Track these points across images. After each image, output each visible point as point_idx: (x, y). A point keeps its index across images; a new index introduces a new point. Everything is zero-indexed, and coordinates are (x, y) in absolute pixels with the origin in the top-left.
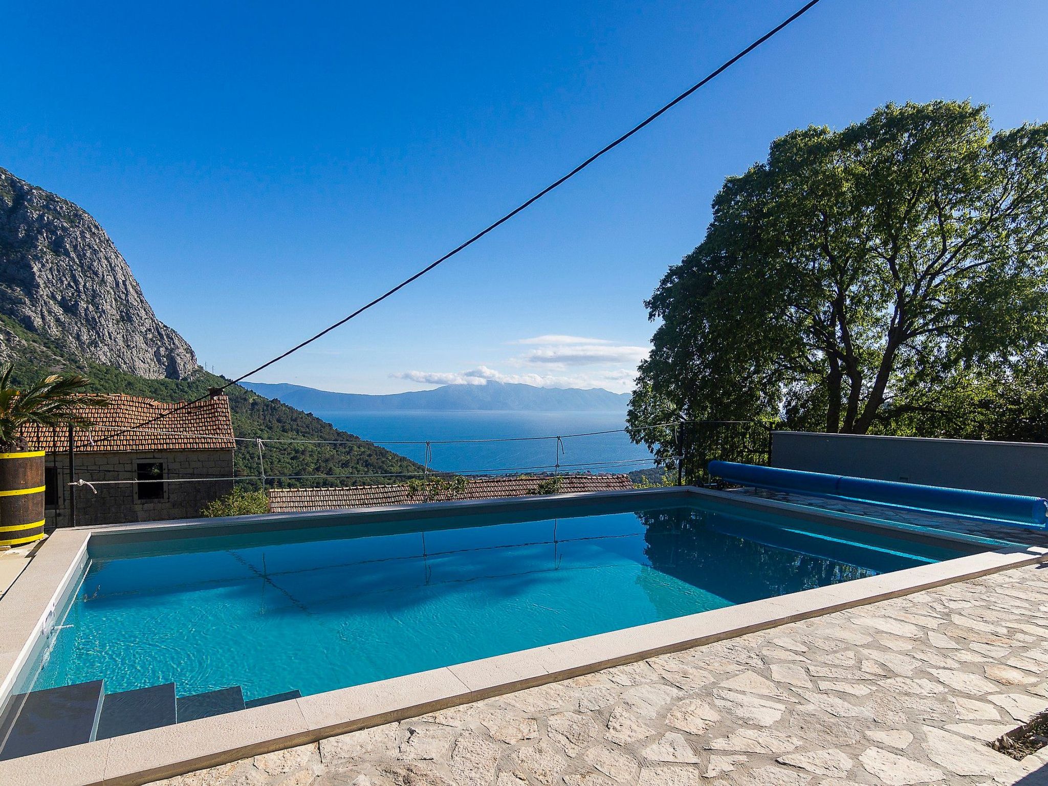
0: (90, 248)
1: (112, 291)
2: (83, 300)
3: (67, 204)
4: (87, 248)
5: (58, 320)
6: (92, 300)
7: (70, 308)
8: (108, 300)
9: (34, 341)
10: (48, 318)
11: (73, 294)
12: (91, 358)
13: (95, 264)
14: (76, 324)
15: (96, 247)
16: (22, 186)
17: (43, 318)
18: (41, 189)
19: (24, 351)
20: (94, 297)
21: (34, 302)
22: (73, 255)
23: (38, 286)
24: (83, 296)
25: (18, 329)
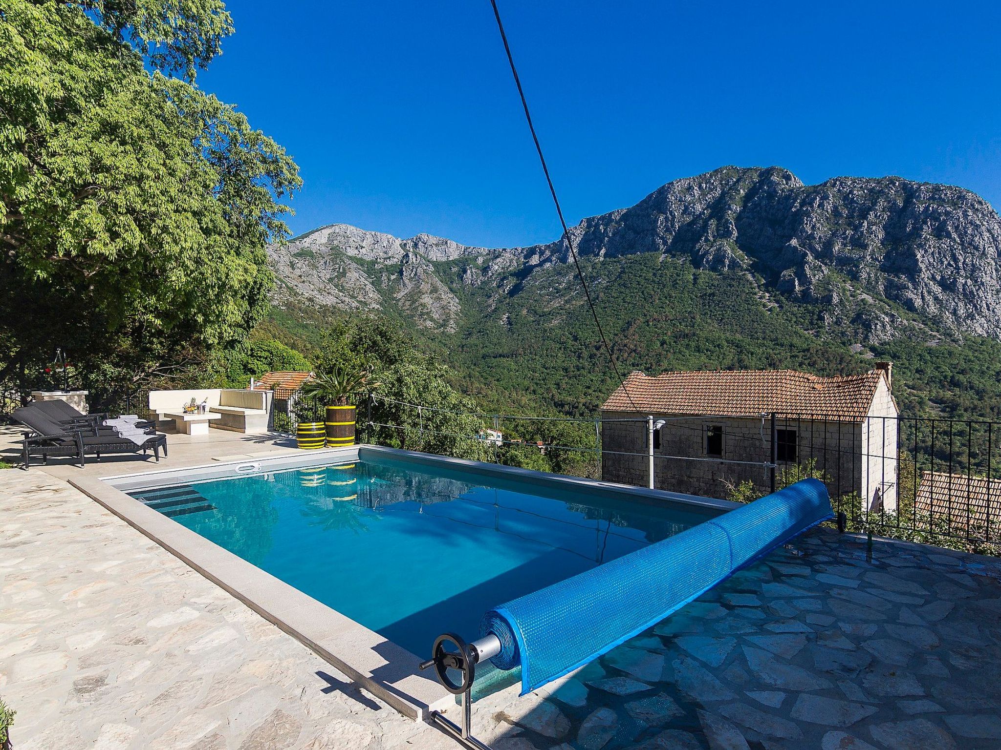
0: (972, 224)
1: (992, 262)
2: (962, 276)
3: (952, 189)
4: (969, 225)
5: (936, 299)
6: (971, 275)
7: (948, 286)
8: (988, 272)
9: (914, 320)
10: (927, 297)
11: (952, 272)
12: (967, 331)
13: (976, 239)
14: (953, 300)
15: (978, 222)
16: (912, 186)
17: (923, 298)
18: (928, 184)
19: (904, 330)
20: (973, 271)
21: (916, 285)
22: (954, 235)
23: (921, 270)
24: (962, 272)
25: (901, 311)
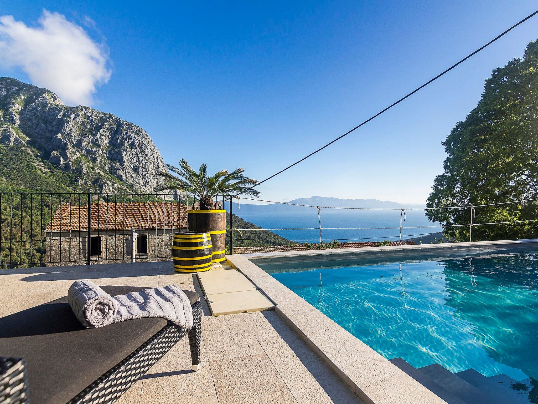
0: (144, 144)
1: (152, 162)
2: (141, 167)
3: (136, 127)
4: (143, 145)
5: (131, 176)
6: (145, 167)
7: (136, 170)
8: (151, 167)
9: (122, 185)
10: (128, 175)
11: (137, 164)
12: (144, 191)
13: (146, 151)
14: (138, 177)
15: (146, 144)
16: (120, 121)
17: (126, 175)
18: (127, 122)
19: (118, 190)
20: (145, 165)
21: (123, 168)
22: (138, 148)
23: (124, 162)
24: (141, 165)
25: (117, 180)
